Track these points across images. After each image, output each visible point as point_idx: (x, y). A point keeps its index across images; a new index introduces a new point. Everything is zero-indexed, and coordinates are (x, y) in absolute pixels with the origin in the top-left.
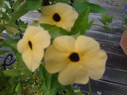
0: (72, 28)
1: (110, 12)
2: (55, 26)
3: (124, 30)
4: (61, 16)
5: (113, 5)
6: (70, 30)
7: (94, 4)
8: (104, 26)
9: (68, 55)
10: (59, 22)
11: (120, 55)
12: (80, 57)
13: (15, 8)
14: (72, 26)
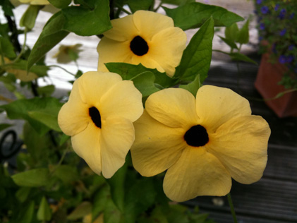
4: (149, 42)
8: (232, 50)
13: (27, 24)
14: (177, 64)
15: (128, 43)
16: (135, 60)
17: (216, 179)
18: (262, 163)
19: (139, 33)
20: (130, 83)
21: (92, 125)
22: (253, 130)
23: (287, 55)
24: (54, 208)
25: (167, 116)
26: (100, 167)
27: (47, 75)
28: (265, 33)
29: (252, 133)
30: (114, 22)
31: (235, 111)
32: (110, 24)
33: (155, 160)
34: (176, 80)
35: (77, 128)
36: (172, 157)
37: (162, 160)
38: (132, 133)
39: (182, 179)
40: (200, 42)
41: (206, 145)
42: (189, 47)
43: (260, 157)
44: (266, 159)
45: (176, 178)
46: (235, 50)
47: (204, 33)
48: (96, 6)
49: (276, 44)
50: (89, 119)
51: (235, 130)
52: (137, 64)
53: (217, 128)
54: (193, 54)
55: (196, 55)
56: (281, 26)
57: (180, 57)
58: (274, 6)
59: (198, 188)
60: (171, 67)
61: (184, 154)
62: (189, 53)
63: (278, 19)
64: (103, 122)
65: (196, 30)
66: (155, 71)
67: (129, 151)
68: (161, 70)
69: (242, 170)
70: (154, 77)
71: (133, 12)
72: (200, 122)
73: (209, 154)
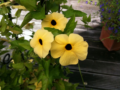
0: (64, 29)
1: (90, 10)
2: (54, 28)
3: (103, 26)
4: (57, 22)
5: (92, 4)
6: (63, 30)
7: (77, 11)
8: (85, 24)
9: (65, 46)
10: (55, 26)
11: (101, 48)
12: (72, 47)
13: (17, 15)
14: (65, 28)
15: (50, 22)
16: (52, 27)
17: (74, 59)
18: (86, 54)
19: (54, 19)
20: (50, 33)
21: (40, 44)
22: (84, 45)
23: (111, 27)
24: (24, 81)
25: (60, 41)
26: (42, 56)
27: (22, 34)
28: (103, 18)
29: (84, 46)
30: (46, 16)
31: (79, 40)
32: (45, 17)
33: (57, 54)
34: (64, 33)
35: (35, 45)
36: (62, 53)
37: (59, 54)
38: (51, 46)
39: (64, 59)
40: (71, 21)
41: (71, 50)
42: (68, 23)
43: (86, 53)
44: (87, 53)
45: (63, 59)
46: (86, 24)
47: (72, 19)
48: (41, 11)
49: (107, 23)
50: (39, 43)
51: (79, 45)
52: (53, 28)
53: (74, 45)
54: (69, 25)
55: (70, 25)
56: (110, 16)
57: (65, 26)
58: (106, 8)
59: (69, 62)
60: (63, 29)
61: (65, 52)
62: (68, 25)
63: (108, 13)
64: (43, 43)
65: (70, 18)
66: (58, 30)
67: (50, 50)
68: (60, 30)
69: (81, 56)
70: (57, 31)
71: (52, 13)
72: (69, 43)
73: (72, 52)
